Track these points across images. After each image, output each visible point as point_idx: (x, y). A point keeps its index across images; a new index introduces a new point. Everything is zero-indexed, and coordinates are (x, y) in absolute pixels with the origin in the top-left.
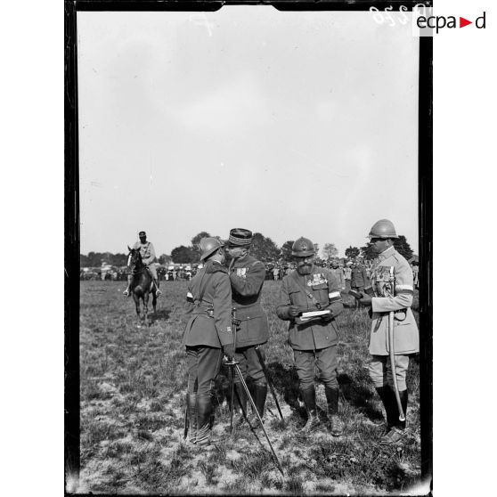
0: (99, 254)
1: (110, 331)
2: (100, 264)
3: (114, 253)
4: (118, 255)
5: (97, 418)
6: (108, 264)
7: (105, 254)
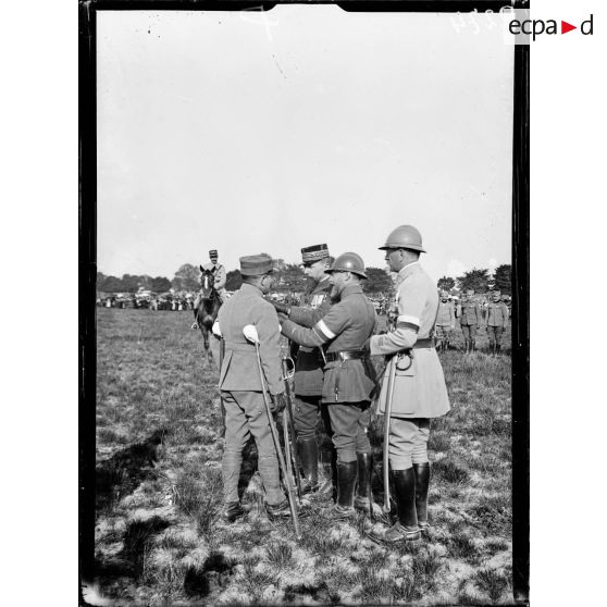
0: (135, 277)
1: (179, 367)
2: (137, 289)
3: (154, 277)
4: (158, 279)
5: (207, 464)
6: (147, 289)
7: (143, 277)
